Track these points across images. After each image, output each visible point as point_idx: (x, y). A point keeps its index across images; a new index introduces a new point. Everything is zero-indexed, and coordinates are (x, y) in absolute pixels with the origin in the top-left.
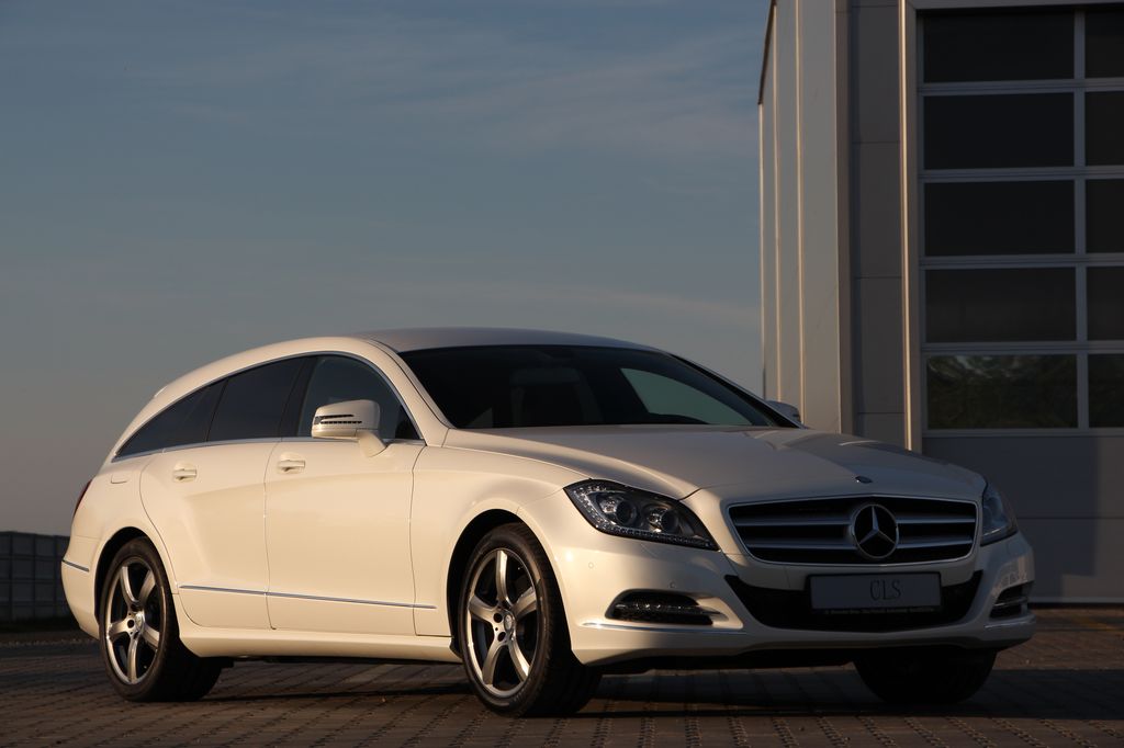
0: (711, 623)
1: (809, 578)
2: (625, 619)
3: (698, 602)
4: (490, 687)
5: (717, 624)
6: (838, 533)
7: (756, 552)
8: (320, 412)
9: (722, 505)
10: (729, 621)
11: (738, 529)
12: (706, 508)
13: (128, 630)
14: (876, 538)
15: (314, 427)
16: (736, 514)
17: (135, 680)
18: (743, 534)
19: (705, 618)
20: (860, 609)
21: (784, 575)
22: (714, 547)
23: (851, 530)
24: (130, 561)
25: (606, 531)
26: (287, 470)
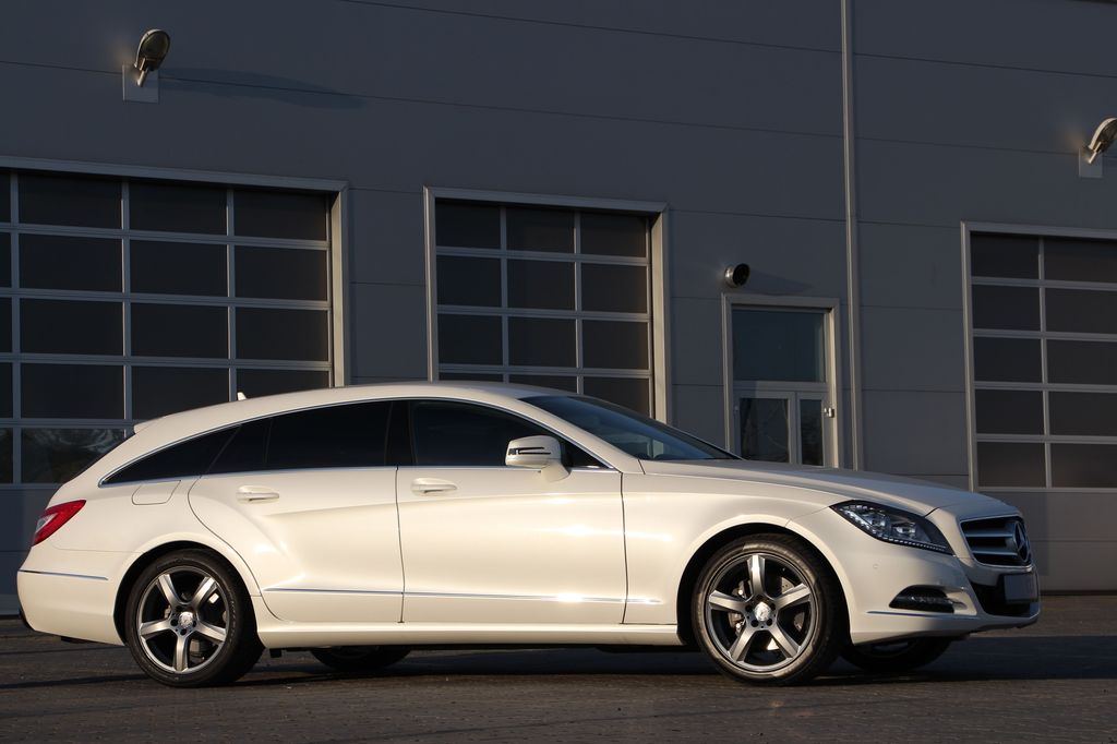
0: (953, 611)
1: (1001, 577)
3: (949, 596)
4: (742, 663)
5: (957, 611)
8: (513, 445)
9: (957, 521)
10: (966, 608)
11: (968, 539)
12: (946, 523)
13: (172, 629)
14: (1023, 547)
15: (507, 457)
16: (966, 527)
17: (186, 670)
18: (972, 543)
19: (949, 608)
21: (990, 574)
22: (949, 551)
23: (1013, 540)
24: (175, 570)
25: (881, 539)
26: (426, 491)
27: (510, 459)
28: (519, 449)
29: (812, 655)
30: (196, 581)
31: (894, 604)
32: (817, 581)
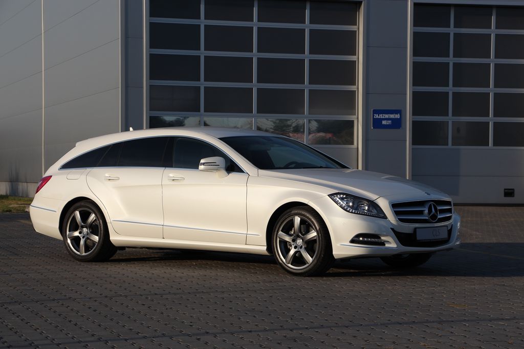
0: (385, 245)
1: (415, 229)
2: (356, 243)
3: (382, 238)
4: (290, 265)
5: (387, 245)
6: (421, 213)
7: (401, 220)
9: (390, 203)
10: (392, 244)
11: (395, 211)
12: (383, 204)
13: (80, 235)
14: (434, 214)
15: (200, 166)
16: (394, 206)
17: (84, 254)
18: (397, 213)
19: (383, 244)
20: (430, 240)
21: (408, 228)
22: (385, 217)
23: (426, 211)
24: (81, 209)
25: (349, 212)
26: (174, 180)
27: (201, 167)
28: (204, 163)
29: (316, 263)
30: (89, 215)
31: (352, 241)
32: (319, 229)
